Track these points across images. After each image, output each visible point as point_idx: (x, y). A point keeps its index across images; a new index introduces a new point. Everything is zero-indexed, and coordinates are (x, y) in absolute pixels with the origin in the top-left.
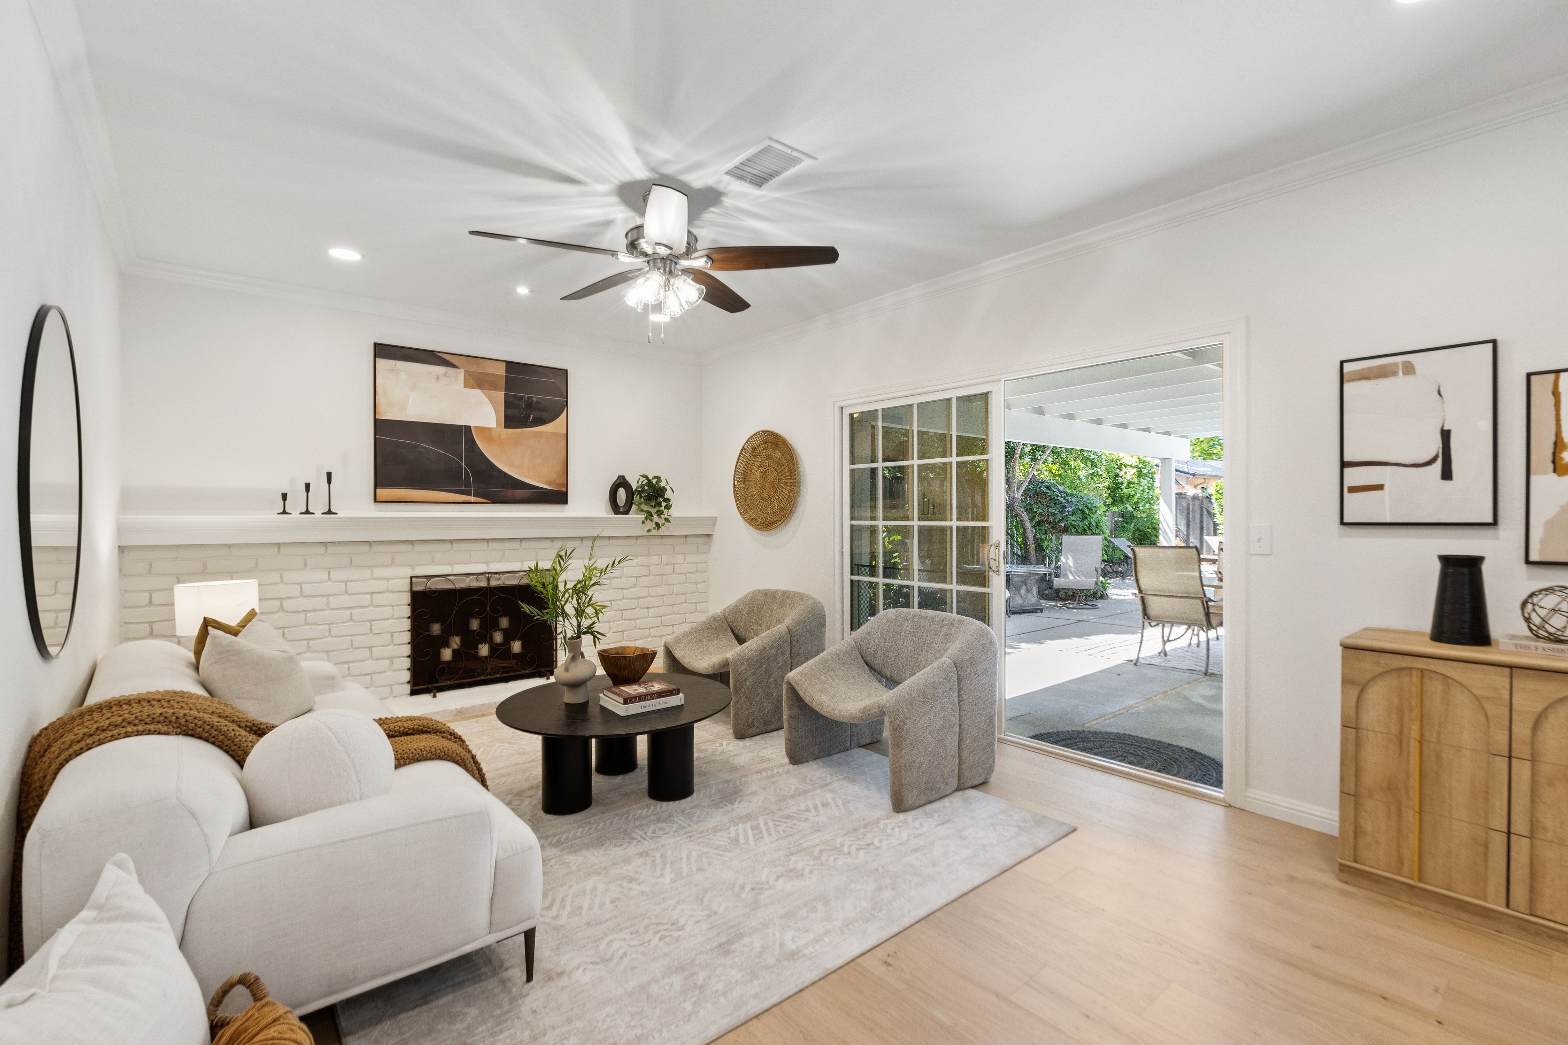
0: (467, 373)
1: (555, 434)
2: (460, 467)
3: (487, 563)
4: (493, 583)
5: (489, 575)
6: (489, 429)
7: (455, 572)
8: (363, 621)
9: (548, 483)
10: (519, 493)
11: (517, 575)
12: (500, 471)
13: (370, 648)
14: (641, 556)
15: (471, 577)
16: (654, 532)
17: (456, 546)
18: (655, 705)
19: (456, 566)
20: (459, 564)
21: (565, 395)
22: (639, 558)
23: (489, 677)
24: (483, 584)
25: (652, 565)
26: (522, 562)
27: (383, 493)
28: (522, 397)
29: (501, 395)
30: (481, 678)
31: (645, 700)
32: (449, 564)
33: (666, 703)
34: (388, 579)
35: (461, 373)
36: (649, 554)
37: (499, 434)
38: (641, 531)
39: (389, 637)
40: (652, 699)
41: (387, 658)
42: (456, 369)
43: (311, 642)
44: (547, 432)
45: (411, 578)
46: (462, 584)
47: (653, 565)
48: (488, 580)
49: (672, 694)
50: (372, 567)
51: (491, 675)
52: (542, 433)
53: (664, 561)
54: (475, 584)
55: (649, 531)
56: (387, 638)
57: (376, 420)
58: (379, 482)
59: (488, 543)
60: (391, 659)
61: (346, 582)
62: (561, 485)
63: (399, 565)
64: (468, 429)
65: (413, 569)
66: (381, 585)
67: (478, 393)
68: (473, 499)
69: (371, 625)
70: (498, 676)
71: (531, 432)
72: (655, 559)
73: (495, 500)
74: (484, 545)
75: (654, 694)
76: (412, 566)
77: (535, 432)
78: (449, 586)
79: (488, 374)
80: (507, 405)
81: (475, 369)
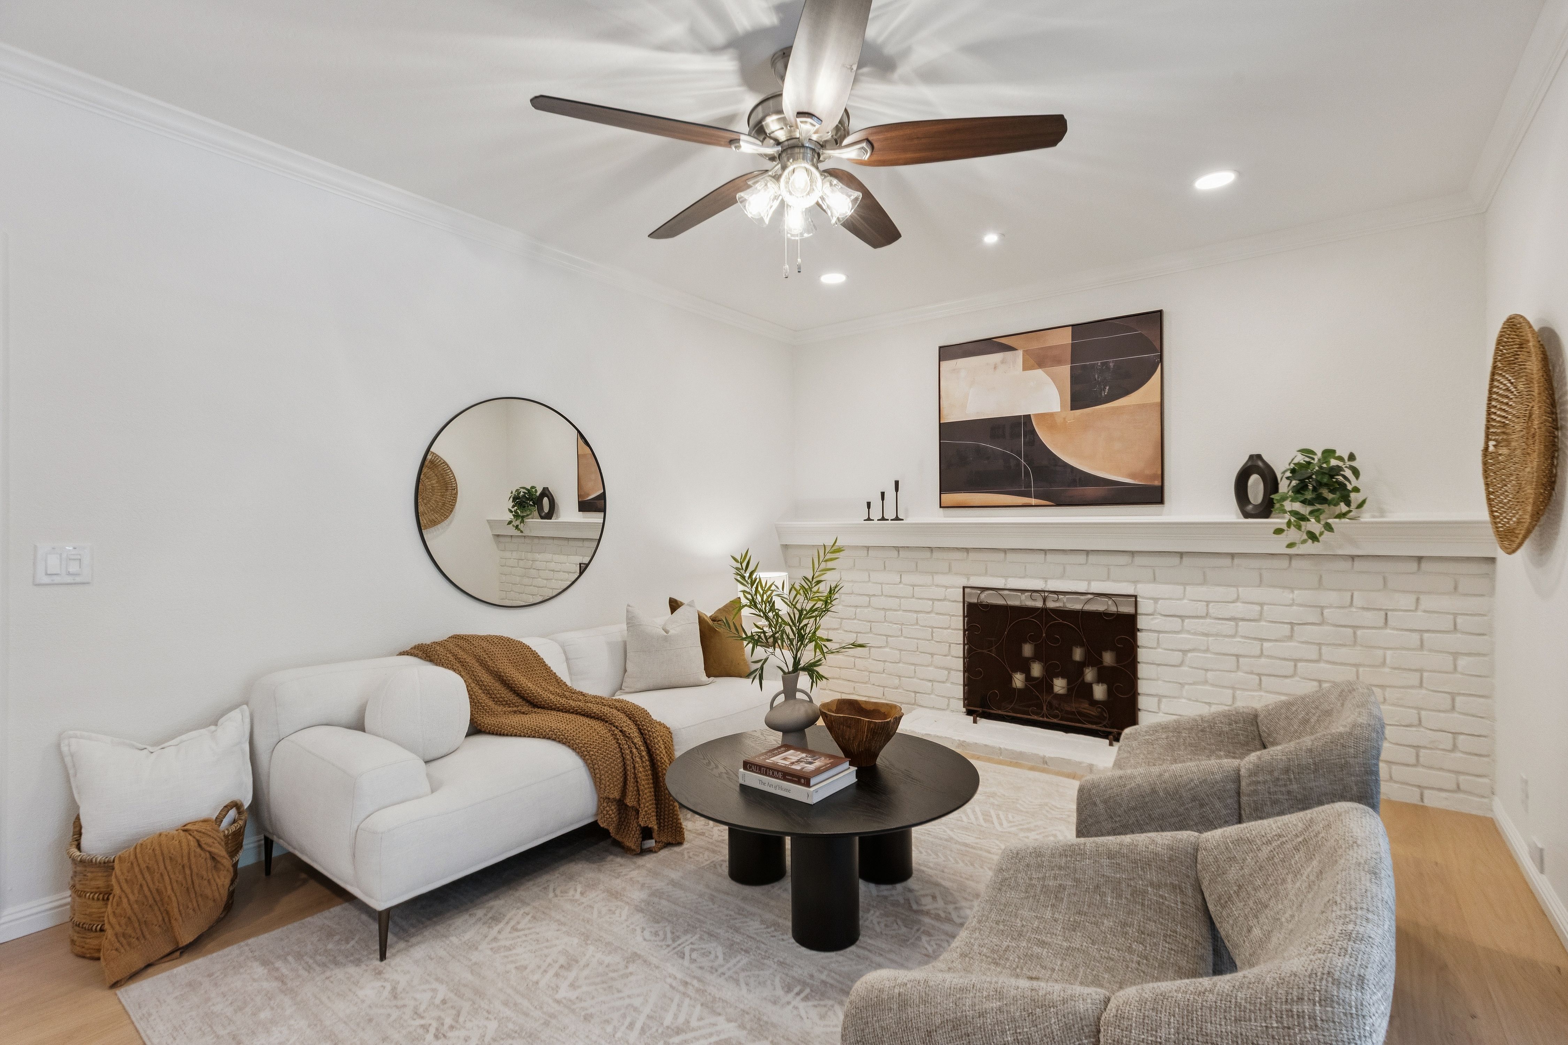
0: (1026, 352)
1: (1142, 407)
2: (1019, 464)
3: (1046, 579)
4: (1051, 605)
5: (1044, 594)
6: (1051, 415)
7: (1008, 587)
8: (925, 627)
9: (1132, 476)
10: (1090, 491)
11: (1083, 597)
12: (1066, 465)
13: (932, 655)
14: (1301, 589)
15: (1026, 594)
16: (1310, 547)
17: (1011, 557)
18: (776, 787)
19: (1010, 579)
20: (1015, 577)
21: (1158, 347)
22: (1296, 592)
23: (1045, 719)
24: (1039, 604)
25: (1327, 607)
26: (1089, 582)
27: (949, 498)
28: (1093, 366)
29: (1065, 371)
30: (1035, 717)
31: (766, 775)
32: (1002, 577)
33: (789, 791)
34: (946, 587)
35: (1019, 354)
36: (1320, 585)
37: (1064, 419)
38: (1278, 545)
39: (947, 648)
40: (774, 777)
41: (946, 669)
42: (1014, 352)
43: (889, 639)
44: (1130, 406)
45: (964, 588)
46: (1014, 602)
47: (1330, 607)
48: (1045, 600)
49: (799, 783)
50: (933, 573)
51: (1047, 717)
52: (1123, 407)
53: (1357, 601)
54: (1030, 603)
55: (1291, 545)
56: (945, 648)
57: (940, 424)
58: (946, 486)
59: (1046, 555)
60: (949, 670)
61: (913, 586)
62: (1153, 477)
63: (956, 574)
64: (1028, 417)
65: (968, 579)
66: (939, 593)
67: (1039, 373)
68: (1033, 501)
69: (932, 632)
70: (1055, 721)
71: (1107, 409)
72: (1330, 597)
73: (1059, 502)
74: (1040, 557)
75: (778, 771)
76: (968, 576)
77: (1113, 408)
78: (1001, 602)
79: (1051, 347)
80: (1075, 379)
81: (1035, 345)
